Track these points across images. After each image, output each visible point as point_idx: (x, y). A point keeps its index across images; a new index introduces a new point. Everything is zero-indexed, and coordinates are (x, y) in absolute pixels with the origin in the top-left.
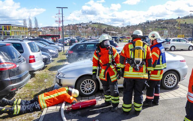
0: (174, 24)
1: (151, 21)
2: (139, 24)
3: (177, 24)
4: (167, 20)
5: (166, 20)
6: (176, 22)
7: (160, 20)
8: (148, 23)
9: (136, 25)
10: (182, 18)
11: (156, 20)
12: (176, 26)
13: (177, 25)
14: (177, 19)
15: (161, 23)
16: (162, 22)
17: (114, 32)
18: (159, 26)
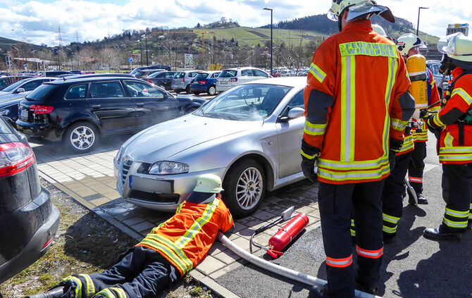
0: (190, 40)
1: (134, 31)
2: (105, 38)
3: (196, 40)
4: (174, 30)
5: (171, 30)
6: (195, 36)
7: (156, 30)
8: (127, 36)
9: (95, 41)
10: (205, 27)
11: (147, 29)
12: (194, 45)
13: (197, 43)
14: (195, 28)
15: (161, 37)
16: (161, 35)
17: (38, 60)
18: (155, 45)
